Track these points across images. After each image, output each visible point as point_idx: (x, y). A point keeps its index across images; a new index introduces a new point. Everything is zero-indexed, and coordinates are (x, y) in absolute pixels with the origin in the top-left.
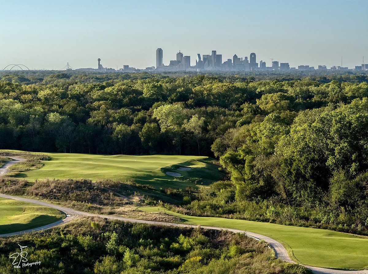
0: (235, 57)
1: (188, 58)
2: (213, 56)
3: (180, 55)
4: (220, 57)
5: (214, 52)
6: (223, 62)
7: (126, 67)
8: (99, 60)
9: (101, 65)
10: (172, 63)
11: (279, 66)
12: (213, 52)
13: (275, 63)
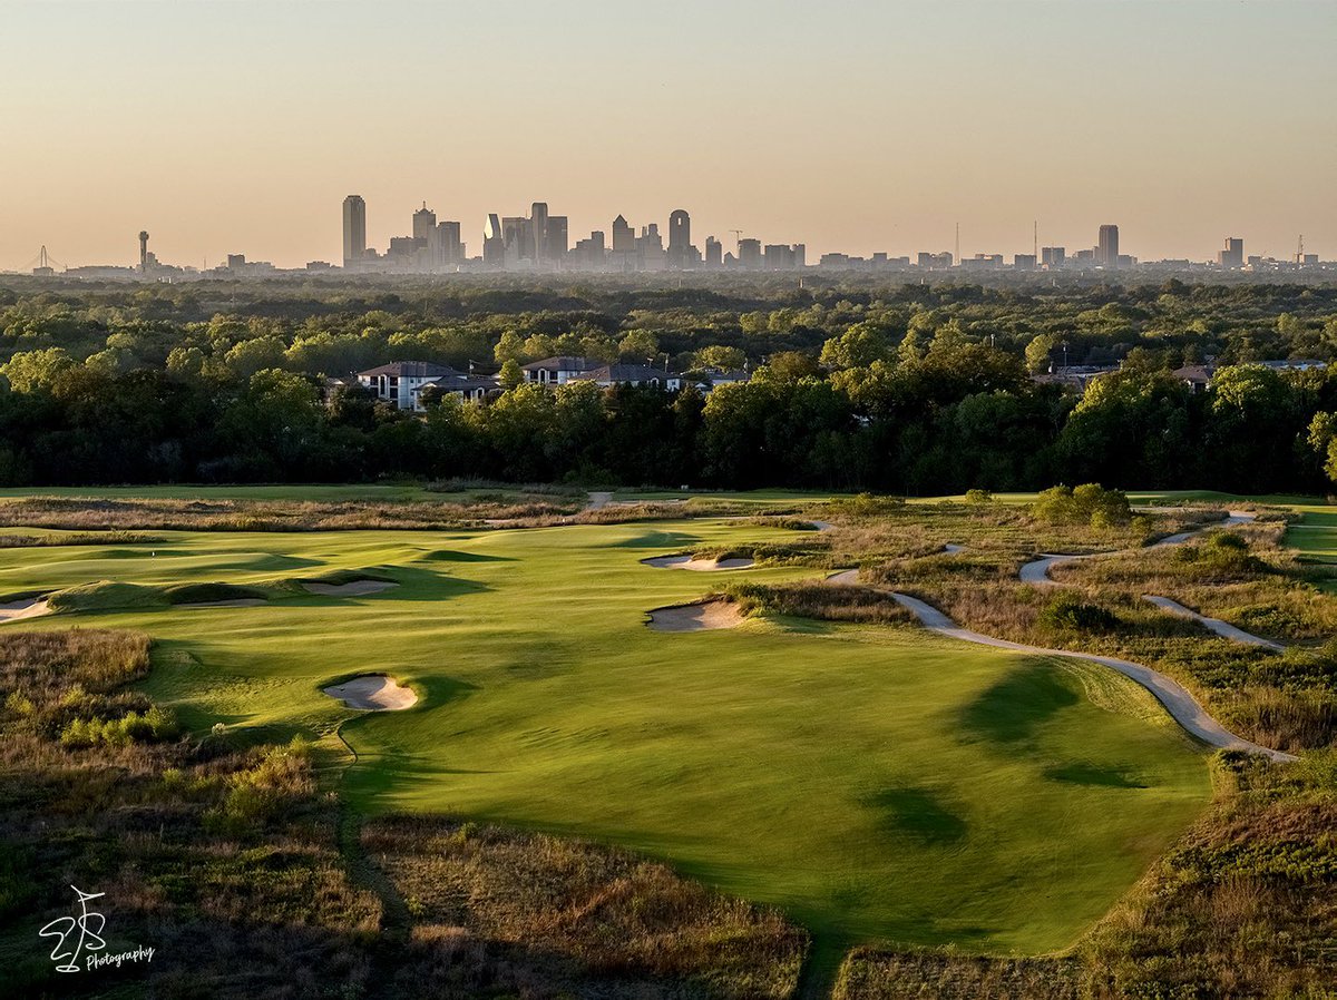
0: (620, 224)
1: (453, 228)
2: (535, 224)
3: (424, 218)
4: (560, 224)
5: (540, 208)
6: (572, 245)
7: (236, 260)
8: (144, 237)
9: (151, 255)
10: (398, 245)
11: (763, 252)
12: (536, 209)
13: (749, 246)
